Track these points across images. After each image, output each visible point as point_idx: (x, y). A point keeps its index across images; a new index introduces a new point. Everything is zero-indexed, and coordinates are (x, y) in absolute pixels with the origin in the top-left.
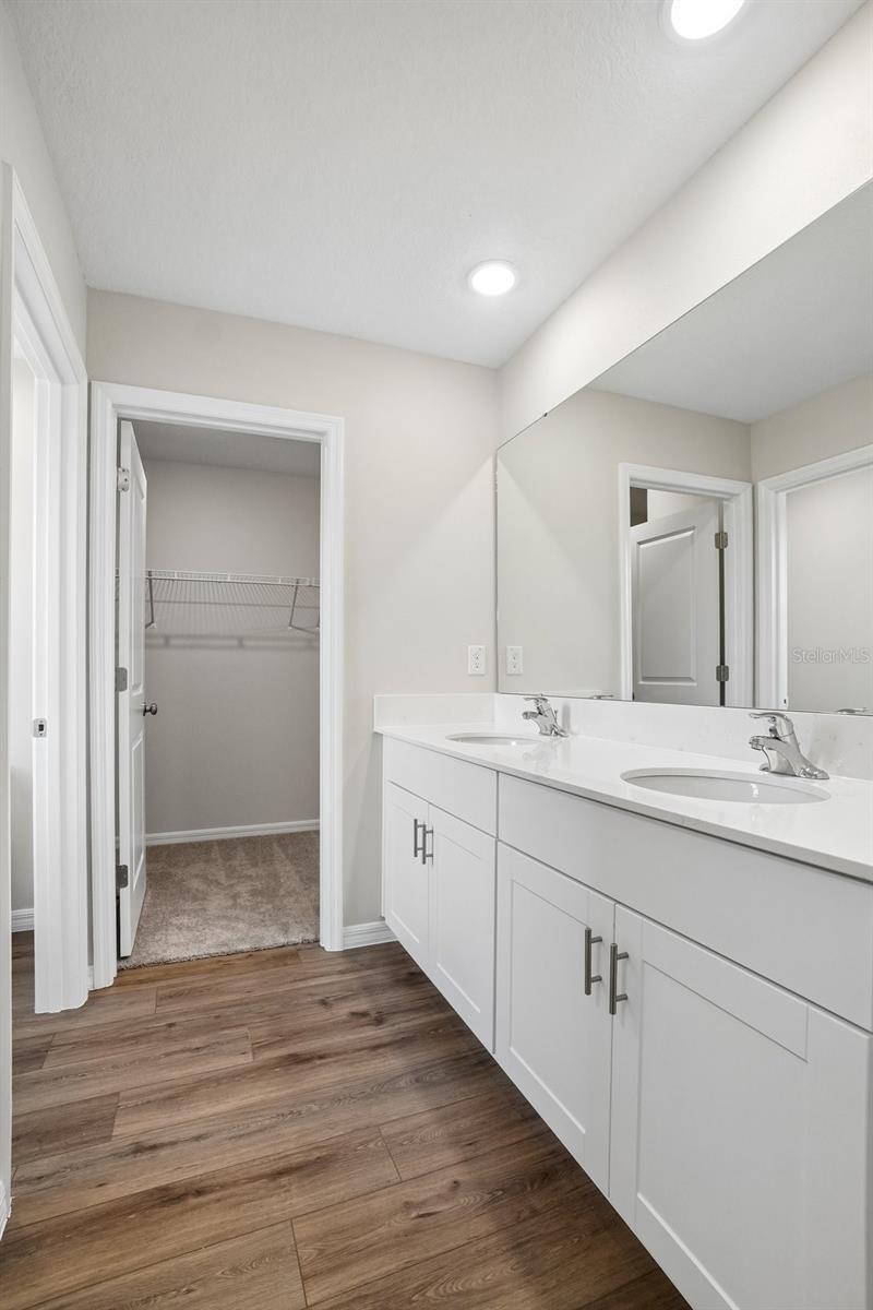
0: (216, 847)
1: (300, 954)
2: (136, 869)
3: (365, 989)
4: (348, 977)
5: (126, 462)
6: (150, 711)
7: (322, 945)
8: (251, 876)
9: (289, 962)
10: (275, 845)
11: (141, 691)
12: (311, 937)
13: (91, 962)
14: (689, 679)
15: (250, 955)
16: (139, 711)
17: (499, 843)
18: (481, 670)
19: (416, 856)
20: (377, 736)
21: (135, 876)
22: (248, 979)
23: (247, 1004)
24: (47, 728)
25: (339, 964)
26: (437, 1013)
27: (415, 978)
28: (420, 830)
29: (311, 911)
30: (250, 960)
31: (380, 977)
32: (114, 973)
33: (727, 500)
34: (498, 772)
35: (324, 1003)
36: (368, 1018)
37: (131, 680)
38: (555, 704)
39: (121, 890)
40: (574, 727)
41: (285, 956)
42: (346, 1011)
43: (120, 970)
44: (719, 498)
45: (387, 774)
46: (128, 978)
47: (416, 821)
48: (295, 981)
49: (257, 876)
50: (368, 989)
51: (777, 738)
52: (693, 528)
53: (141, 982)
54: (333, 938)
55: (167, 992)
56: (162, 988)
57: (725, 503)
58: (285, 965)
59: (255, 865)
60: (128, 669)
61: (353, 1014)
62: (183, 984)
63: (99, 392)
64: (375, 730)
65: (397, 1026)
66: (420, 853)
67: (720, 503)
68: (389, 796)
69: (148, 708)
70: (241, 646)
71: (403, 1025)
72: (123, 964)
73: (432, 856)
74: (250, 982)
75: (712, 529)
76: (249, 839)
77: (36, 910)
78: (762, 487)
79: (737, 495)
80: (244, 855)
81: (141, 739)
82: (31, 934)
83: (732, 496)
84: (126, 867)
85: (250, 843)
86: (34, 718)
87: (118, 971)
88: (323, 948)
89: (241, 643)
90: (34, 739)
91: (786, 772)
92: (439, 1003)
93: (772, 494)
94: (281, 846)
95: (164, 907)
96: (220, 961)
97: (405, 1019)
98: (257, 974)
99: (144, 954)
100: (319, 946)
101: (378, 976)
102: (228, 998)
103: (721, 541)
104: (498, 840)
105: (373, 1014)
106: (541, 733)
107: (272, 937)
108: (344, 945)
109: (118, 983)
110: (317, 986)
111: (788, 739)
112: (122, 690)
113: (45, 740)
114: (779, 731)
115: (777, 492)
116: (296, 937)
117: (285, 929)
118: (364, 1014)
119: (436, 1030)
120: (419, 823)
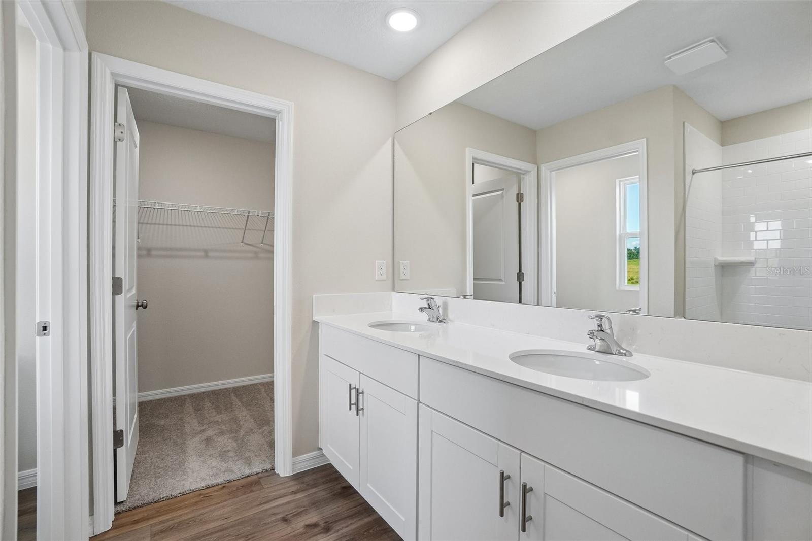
0: (188, 400)
1: (261, 480)
2: (130, 430)
3: (314, 504)
4: (299, 496)
5: (122, 119)
6: (141, 305)
7: (277, 473)
8: (218, 421)
9: (254, 489)
10: (232, 395)
11: (134, 291)
12: (268, 467)
13: (92, 513)
14: (500, 280)
15: (224, 487)
16: (133, 306)
17: (420, 404)
18: (384, 277)
19: (350, 409)
20: (315, 324)
21: (130, 437)
22: (224, 507)
23: (226, 529)
24: (51, 329)
25: (292, 486)
26: (366, 517)
27: (347, 491)
28: (353, 392)
29: (266, 446)
30: (224, 491)
31: (323, 493)
32: (112, 517)
33: (524, 174)
34: (419, 355)
35: (285, 520)
36: (319, 528)
37: (125, 285)
38: (439, 301)
39: (118, 450)
40: (451, 315)
41: (251, 484)
42: (302, 524)
43: (117, 514)
44: (518, 173)
45: (322, 350)
46: (124, 520)
47: (350, 385)
48: (261, 504)
49: (222, 421)
50: (315, 504)
51: (603, 331)
52: (502, 190)
53: (136, 522)
54: (285, 466)
55: (159, 527)
56: (156, 524)
57: (522, 176)
58: (252, 491)
59: (219, 413)
60: (123, 278)
61: (308, 526)
62: (172, 519)
63: (99, 60)
64: (314, 319)
65: (341, 532)
66: (353, 407)
67: (519, 175)
68: (325, 366)
69: (140, 304)
70: (206, 256)
71: (345, 530)
72: (119, 508)
73: (363, 409)
74: (226, 510)
75: (515, 191)
76: (213, 392)
77: (39, 470)
78: (543, 168)
79: (529, 172)
80: (210, 404)
81: (134, 328)
82: (34, 490)
83: (527, 172)
84: (122, 431)
85: (215, 395)
86: (37, 321)
87: (116, 514)
88: (278, 474)
89: (206, 254)
90: (38, 338)
91: (606, 352)
92: (367, 509)
93: (548, 172)
94: (237, 396)
95: (151, 454)
96: (201, 495)
97: (344, 525)
98: (230, 502)
99: (137, 497)
100: (275, 473)
101: (320, 492)
102: (211, 526)
103: (520, 198)
104: (419, 402)
105: (322, 524)
106: (429, 320)
107: (239, 470)
108: (293, 471)
109: (115, 527)
110: (277, 506)
111: (608, 331)
112: (118, 294)
113: (49, 339)
114: (603, 326)
115: (551, 172)
116: (257, 468)
117: (249, 464)
118: (315, 525)
119: (368, 531)
120: (352, 387)
